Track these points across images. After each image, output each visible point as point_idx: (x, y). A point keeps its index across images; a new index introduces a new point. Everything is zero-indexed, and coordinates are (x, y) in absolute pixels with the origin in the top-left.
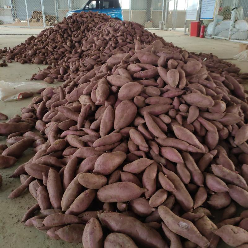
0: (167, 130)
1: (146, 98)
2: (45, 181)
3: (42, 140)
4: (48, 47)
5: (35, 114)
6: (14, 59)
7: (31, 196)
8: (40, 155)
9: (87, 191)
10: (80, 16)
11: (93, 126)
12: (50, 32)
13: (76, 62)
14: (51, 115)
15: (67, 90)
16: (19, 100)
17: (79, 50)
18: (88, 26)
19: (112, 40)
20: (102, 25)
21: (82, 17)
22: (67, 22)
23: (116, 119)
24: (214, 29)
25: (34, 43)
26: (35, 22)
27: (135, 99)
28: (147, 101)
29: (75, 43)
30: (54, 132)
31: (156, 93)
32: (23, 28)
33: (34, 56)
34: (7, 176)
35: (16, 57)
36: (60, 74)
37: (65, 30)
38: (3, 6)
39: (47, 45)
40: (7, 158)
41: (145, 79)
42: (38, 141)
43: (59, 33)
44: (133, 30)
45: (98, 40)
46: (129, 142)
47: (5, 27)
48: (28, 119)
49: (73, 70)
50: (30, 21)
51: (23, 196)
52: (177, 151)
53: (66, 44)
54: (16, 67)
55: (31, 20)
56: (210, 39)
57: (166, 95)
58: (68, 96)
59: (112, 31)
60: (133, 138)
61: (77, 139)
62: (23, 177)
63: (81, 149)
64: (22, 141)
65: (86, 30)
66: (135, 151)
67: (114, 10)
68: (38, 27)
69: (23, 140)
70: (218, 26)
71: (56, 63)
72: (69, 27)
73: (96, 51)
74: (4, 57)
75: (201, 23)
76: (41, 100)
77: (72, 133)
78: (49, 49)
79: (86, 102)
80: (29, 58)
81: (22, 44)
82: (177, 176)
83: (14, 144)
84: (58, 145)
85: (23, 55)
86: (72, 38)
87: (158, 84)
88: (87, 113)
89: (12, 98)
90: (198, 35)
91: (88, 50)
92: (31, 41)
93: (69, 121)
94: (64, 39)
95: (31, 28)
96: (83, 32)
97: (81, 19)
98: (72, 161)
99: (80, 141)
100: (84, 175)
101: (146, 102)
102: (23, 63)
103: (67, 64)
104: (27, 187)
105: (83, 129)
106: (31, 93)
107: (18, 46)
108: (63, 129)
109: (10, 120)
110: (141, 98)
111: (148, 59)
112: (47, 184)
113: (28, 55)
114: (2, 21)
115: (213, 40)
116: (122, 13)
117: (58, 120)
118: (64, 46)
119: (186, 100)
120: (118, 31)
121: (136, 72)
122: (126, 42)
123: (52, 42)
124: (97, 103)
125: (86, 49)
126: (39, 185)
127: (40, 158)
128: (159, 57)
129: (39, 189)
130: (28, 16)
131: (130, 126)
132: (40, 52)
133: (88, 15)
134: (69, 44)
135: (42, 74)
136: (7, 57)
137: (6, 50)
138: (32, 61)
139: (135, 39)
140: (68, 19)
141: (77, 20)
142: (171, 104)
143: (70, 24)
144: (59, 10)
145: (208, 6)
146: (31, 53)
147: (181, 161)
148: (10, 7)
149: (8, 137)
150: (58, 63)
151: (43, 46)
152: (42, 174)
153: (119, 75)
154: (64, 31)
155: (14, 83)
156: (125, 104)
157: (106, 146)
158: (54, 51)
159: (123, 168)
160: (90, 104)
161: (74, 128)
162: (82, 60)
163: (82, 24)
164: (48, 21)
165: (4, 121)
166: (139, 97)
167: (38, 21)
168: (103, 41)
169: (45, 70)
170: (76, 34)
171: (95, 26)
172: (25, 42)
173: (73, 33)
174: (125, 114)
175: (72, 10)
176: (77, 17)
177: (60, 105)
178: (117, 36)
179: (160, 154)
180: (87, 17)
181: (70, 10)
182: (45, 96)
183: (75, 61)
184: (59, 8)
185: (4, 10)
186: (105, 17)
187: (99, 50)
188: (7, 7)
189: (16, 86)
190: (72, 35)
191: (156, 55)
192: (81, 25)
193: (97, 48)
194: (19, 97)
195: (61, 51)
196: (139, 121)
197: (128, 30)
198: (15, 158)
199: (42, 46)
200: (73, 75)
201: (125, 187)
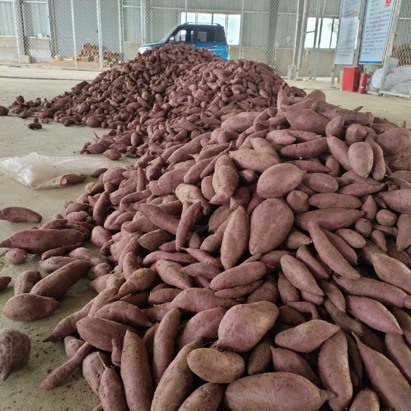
0: (358, 261)
1: (310, 196)
2: (115, 357)
3: (106, 266)
4: (110, 100)
5: (91, 214)
6: (52, 117)
7: (86, 385)
8: (106, 299)
9: (205, 387)
10: (165, 51)
11: (206, 245)
12: (114, 75)
13: (160, 125)
14: (121, 218)
15: (149, 172)
16: (62, 186)
17: (165, 106)
18: (178, 68)
19: (222, 90)
20: (202, 66)
21: (168, 53)
22: (143, 60)
23: (252, 234)
24: (384, 80)
25: (87, 93)
26: (86, 61)
27: (290, 198)
28: (314, 201)
29: (156, 94)
30: (131, 253)
31: (329, 186)
32: (66, 69)
33: (86, 114)
34: (38, 338)
35: (56, 113)
36: (131, 145)
37: (140, 72)
38: (37, 34)
39: (109, 96)
40: (41, 300)
41: (302, 159)
42: (98, 268)
43: (129, 77)
44: (257, 75)
45: (197, 89)
46: (280, 281)
47: (39, 67)
48: (78, 224)
49: (153, 138)
50: (78, 60)
51: (70, 384)
52: (385, 309)
53: (140, 96)
54: (56, 130)
55: (80, 58)
56: (376, 96)
57: (348, 190)
58: (154, 185)
59: (222, 76)
60: (291, 275)
61: (177, 271)
62: (70, 343)
63: (188, 292)
64: (69, 267)
65: (173, 74)
66: (295, 301)
67: (215, 45)
68: (91, 69)
69: (70, 263)
70: (390, 75)
71: (124, 126)
72: (146, 68)
73: (194, 107)
74: (36, 113)
75: (360, 69)
76: (100, 190)
77: (166, 258)
78: (112, 103)
79: (192, 198)
80: (77, 117)
81: (67, 93)
82: (391, 363)
83: (54, 272)
84: (140, 280)
85: (68, 112)
86: (151, 86)
87: (328, 168)
88: (194, 219)
89: (49, 183)
90: (356, 89)
91: (180, 105)
92: (82, 90)
93: (159, 232)
94: (137, 88)
95: (79, 70)
96: (169, 76)
97: (167, 56)
98: (170, 316)
99: (183, 275)
100: (201, 354)
101: (310, 203)
102: (68, 125)
103: (142, 129)
104: (79, 365)
105: (187, 250)
106: (82, 175)
107: (60, 97)
108: (148, 248)
109: (46, 224)
110: (302, 195)
111: (306, 122)
112: (120, 363)
113: (76, 112)
114: (34, 58)
115: (381, 97)
116: (228, 51)
117: (138, 230)
118: (136, 99)
119: (388, 204)
120: (231, 76)
121: (284, 146)
122: (246, 95)
123: (117, 91)
124: (213, 200)
125: (177, 105)
126: (104, 365)
127: (106, 306)
128: (329, 119)
129: (106, 373)
130: (75, 52)
131: (282, 250)
132: (96, 108)
133: (178, 50)
134: (146, 95)
135: (100, 144)
136: (41, 114)
137: (40, 102)
138: (82, 122)
139: (261, 89)
140: (144, 54)
141: (159, 57)
142: (360, 209)
143: (147, 63)
144: (126, 44)
145: (374, 42)
146: (81, 109)
147: (397, 331)
148: (48, 36)
149: (43, 257)
150: (127, 125)
151: (102, 97)
152: (110, 341)
153: (253, 149)
154: (137, 75)
155: (53, 157)
156: (271, 205)
157: (238, 288)
158: (119, 106)
159: (274, 339)
160: (200, 202)
161: (168, 246)
162: (169, 123)
163: (168, 64)
164: (106, 61)
165: (35, 225)
166: (299, 193)
167: (91, 59)
168: (206, 91)
169: (105, 136)
170: (156, 80)
171: (189, 68)
172: (71, 91)
173: (152, 78)
174: (273, 226)
175: (148, 43)
176: (160, 53)
177: (138, 200)
178: (231, 84)
179: (349, 313)
180: (176, 53)
181: (143, 44)
182: (107, 183)
183: (158, 124)
184: (126, 40)
185: (39, 41)
186: (205, 54)
187: (199, 106)
188: (44, 36)
189: (58, 163)
190: (151, 82)
191: (322, 115)
192: (166, 66)
193: (196, 103)
194: (61, 182)
195: (132, 106)
196: (299, 240)
197: (250, 74)
198: (55, 301)
199: (100, 98)
200: (153, 147)
201: (290, 386)
